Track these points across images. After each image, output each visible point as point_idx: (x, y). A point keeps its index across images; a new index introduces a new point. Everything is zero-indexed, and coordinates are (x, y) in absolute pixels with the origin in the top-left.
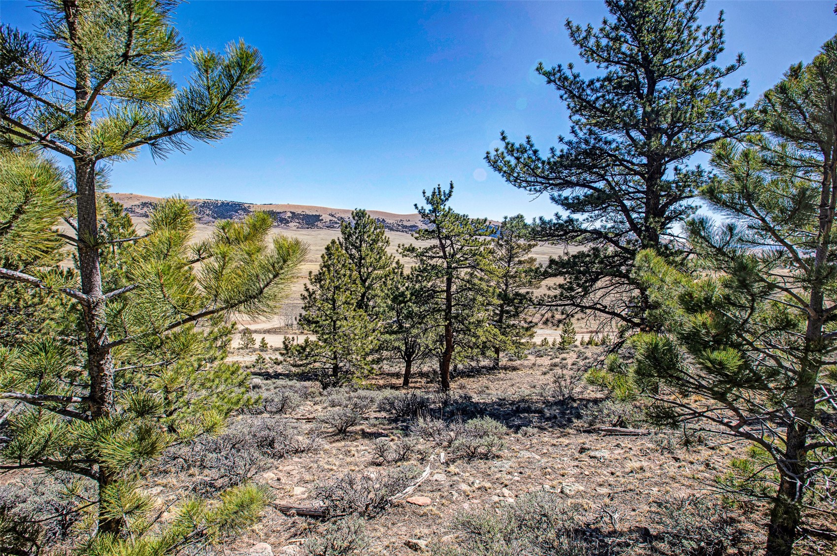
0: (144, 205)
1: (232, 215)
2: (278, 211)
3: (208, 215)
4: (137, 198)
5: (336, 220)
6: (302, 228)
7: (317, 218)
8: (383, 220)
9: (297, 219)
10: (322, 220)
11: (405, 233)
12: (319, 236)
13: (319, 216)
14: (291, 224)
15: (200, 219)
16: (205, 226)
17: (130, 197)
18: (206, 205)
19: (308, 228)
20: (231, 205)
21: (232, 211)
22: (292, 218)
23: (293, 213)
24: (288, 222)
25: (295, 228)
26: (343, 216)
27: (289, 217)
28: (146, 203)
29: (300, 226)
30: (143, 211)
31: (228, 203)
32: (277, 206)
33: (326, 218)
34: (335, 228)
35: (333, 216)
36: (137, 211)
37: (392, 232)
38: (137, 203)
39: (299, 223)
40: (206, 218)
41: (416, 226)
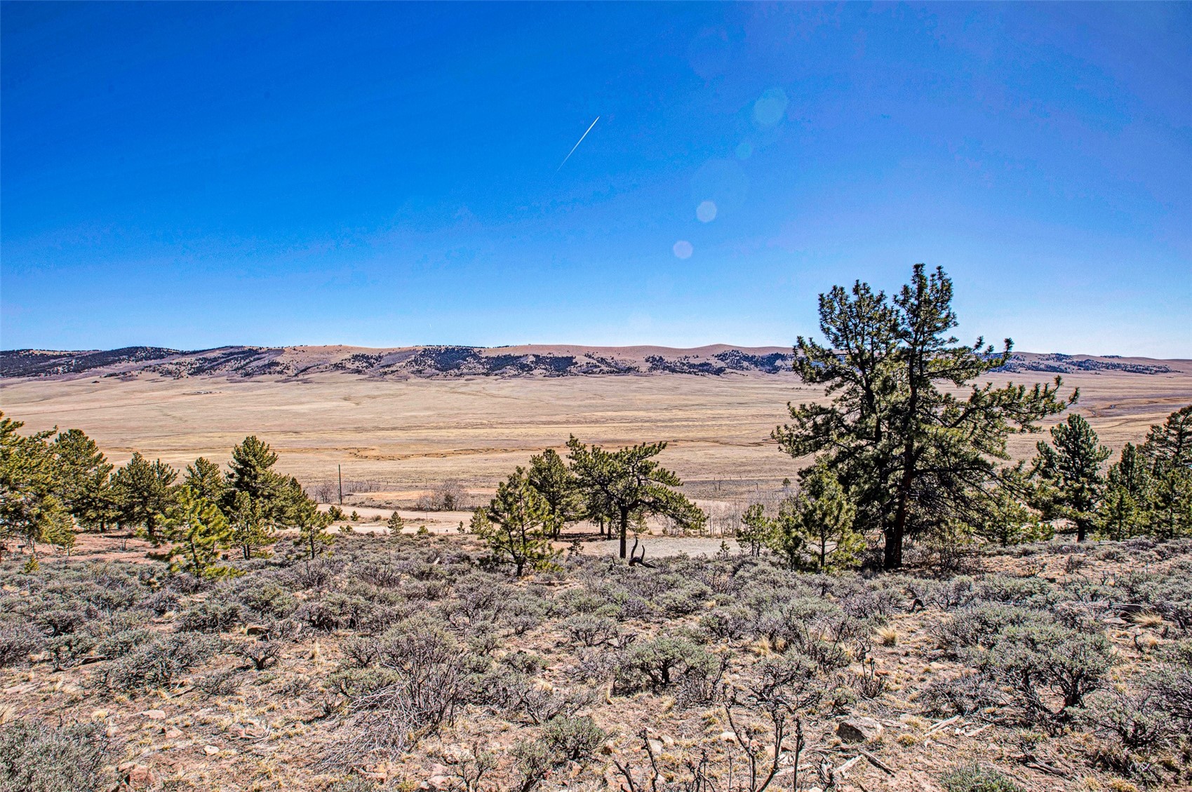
0: (356, 358)
1: (459, 364)
2: (516, 355)
3: (430, 366)
4: (348, 349)
5: (595, 362)
6: (551, 376)
7: (569, 361)
8: (661, 358)
9: (544, 364)
10: (576, 363)
11: (694, 376)
12: (575, 386)
13: (572, 358)
14: (535, 372)
15: (420, 372)
16: (428, 380)
17: (340, 349)
18: (427, 352)
19: (559, 376)
20: (458, 351)
21: (459, 359)
22: (536, 363)
23: (536, 356)
24: (531, 369)
25: (541, 377)
26: (604, 356)
27: (532, 362)
28: (357, 356)
29: (548, 374)
30: (354, 367)
31: (454, 349)
32: (516, 348)
33: (581, 360)
34: (595, 373)
35: (590, 357)
36: (347, 366)
37: (675, 375)
38: (348, 356)
39: (546, 369)
40: (429, 371)
41: (708, 364)
